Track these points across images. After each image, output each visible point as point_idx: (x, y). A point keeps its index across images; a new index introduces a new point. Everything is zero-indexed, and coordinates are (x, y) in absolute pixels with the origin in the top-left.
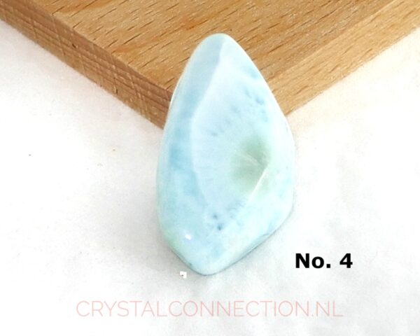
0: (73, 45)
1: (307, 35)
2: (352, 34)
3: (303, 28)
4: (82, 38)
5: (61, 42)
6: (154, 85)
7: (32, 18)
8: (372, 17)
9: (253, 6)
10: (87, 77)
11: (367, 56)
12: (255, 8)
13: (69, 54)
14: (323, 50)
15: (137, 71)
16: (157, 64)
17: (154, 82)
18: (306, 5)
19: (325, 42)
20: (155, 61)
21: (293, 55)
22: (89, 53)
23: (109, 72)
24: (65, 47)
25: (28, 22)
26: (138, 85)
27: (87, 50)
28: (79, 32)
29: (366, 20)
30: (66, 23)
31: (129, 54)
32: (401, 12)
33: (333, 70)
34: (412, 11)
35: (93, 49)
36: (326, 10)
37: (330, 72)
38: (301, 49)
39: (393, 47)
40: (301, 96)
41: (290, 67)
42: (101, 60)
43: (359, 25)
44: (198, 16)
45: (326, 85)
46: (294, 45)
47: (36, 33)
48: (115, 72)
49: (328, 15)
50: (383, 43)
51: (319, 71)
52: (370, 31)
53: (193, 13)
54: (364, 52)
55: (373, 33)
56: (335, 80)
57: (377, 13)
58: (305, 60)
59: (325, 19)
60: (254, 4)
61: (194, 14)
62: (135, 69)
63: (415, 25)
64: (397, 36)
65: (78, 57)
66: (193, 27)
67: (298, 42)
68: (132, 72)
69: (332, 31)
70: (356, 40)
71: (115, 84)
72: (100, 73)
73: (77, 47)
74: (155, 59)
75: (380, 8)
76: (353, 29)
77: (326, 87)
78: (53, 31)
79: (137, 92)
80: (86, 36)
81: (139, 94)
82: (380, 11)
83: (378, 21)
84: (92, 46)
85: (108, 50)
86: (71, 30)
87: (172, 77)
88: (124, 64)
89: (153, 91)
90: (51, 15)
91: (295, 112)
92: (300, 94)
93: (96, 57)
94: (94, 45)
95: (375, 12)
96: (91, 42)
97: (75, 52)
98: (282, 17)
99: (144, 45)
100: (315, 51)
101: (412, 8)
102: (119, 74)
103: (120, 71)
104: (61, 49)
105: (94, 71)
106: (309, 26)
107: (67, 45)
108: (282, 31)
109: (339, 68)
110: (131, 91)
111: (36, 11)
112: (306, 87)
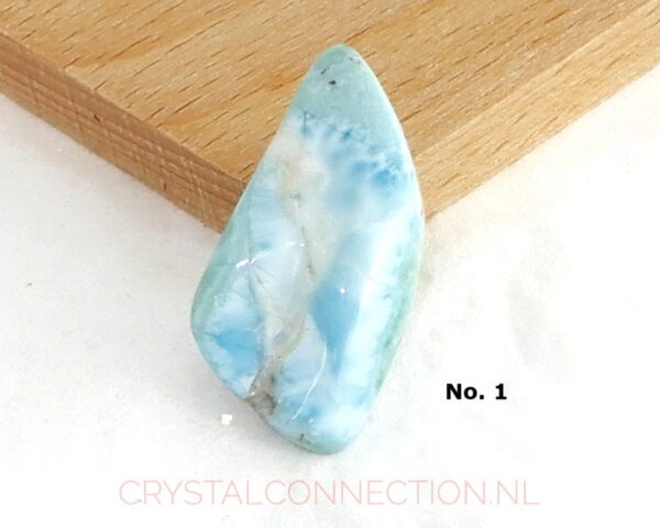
0: (95, 117)
1: (458, 95)
2: (527, 93)
3: (451, 84)
4: (111, 104)
5: (77, 113)
6: (223, 174)
7: (30, 78)
8: (557, 66)
9: (373, 53)
10: (117, 166)
11: (550, 128)
12: (376, 55)
13: (89, 132)
14: (483, 119)
15: (196, 153)
16: (227, 142)
17: (223, 170)
18: (454, 50)
19: (486, 106)
20: (224, 138)
21: (436, 126)
22: (120, 129)
23: (152, 157)
24: (83, 120)
25: (24, 84)
26: (199, 176)
27: (117, 124)
28: (104, 95)
29: (549, 72)
30: (84, 82)
31: (183, 128)
32: (601, 59)
33: (498, 149)
34: (618, 59)
35: (127, 122)
36: (487, 57)
37: (493, 153)
38: (449, 117)
39: (589, 114)
40: (449, 189)
41: (433, 144)
42: (139, 138)
43: (538, 78)
44: (287, 68)
45: (488, 173)
46: (437, 111)
47: (36, 100)
48: (162, 157)
49: (489, 65)
50: (575, 106)
51: (478, 149)
52: (554, 89)
53: (281, 63)
54: (546, 122)
55: (558, 93)
56: (500, 167)
57: (564, 62)
58: (455, 133)
59: (486, 69)
60: (374, 49)
61: (282, 66)
62: (193, 150)
63: (622, 81)
64: (595, 98)
65: (103, 136)
66: (281, 86)
67: (444, 106)
68: (188, 155)
69: (497, 88)
70: (532, 103)
71: (162, 175)
72: (138, 158)
73: (102, 120)
74: (222, 135)
75: (570, 53)
76: (527, 86)
77: (487, 175)
78: (65, 96)
79: (196, 185)
80: (115, 102)
81: (199, 190)
82: (569, 58)
83: (566, 73)
84: (124, 117)
85: (150, 122)
86: (93, 92)
87: (251, 162)
88: (176, 144)
89: (221, 184)
90: (60, 70)
91: (440, 215)
92: (448, 186)
93: (131, 135)
94: (129, 115)
95: (563, 58)
96: (123, 112)
97: (98, 127)
98: (419, 68)
99: (206, 114)
100: (470, 119)
101: (618, 54)
102: (168, 160)
103: (170, 154)
104: (76, 125)
105: (128, 156)
106: (461, 81)
107: (86, 117)
108: (419, 90)
109: (506, 147)
110: (187, 185)
111: (36, 66)
112: (457, 175)
